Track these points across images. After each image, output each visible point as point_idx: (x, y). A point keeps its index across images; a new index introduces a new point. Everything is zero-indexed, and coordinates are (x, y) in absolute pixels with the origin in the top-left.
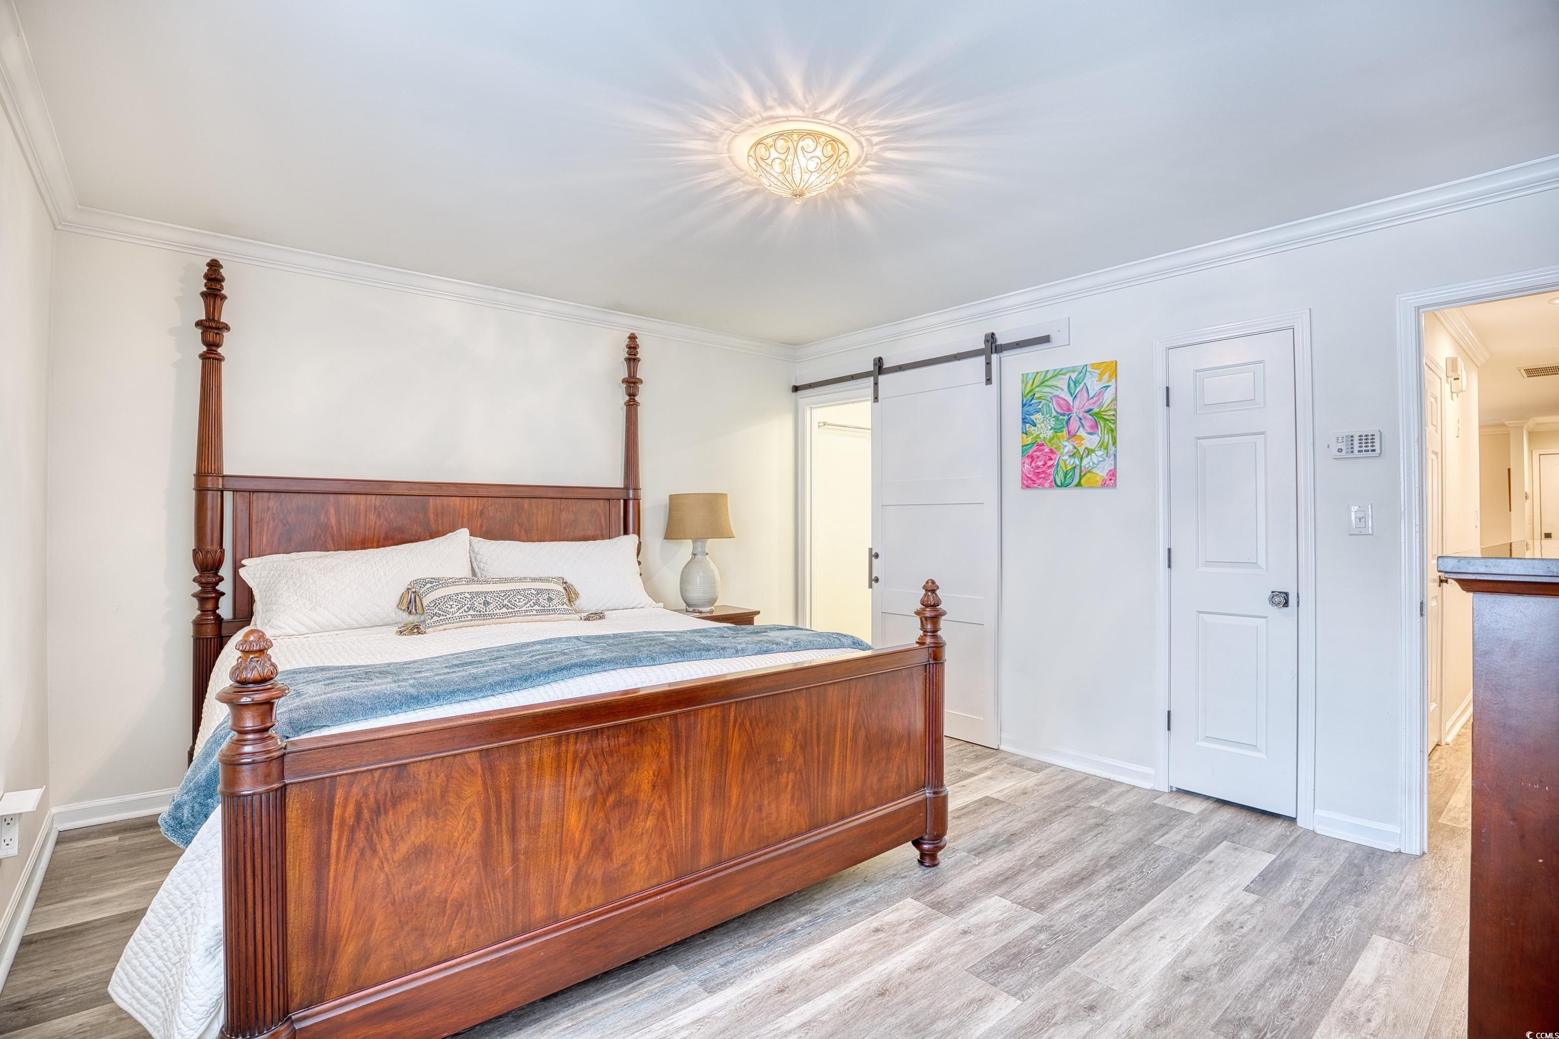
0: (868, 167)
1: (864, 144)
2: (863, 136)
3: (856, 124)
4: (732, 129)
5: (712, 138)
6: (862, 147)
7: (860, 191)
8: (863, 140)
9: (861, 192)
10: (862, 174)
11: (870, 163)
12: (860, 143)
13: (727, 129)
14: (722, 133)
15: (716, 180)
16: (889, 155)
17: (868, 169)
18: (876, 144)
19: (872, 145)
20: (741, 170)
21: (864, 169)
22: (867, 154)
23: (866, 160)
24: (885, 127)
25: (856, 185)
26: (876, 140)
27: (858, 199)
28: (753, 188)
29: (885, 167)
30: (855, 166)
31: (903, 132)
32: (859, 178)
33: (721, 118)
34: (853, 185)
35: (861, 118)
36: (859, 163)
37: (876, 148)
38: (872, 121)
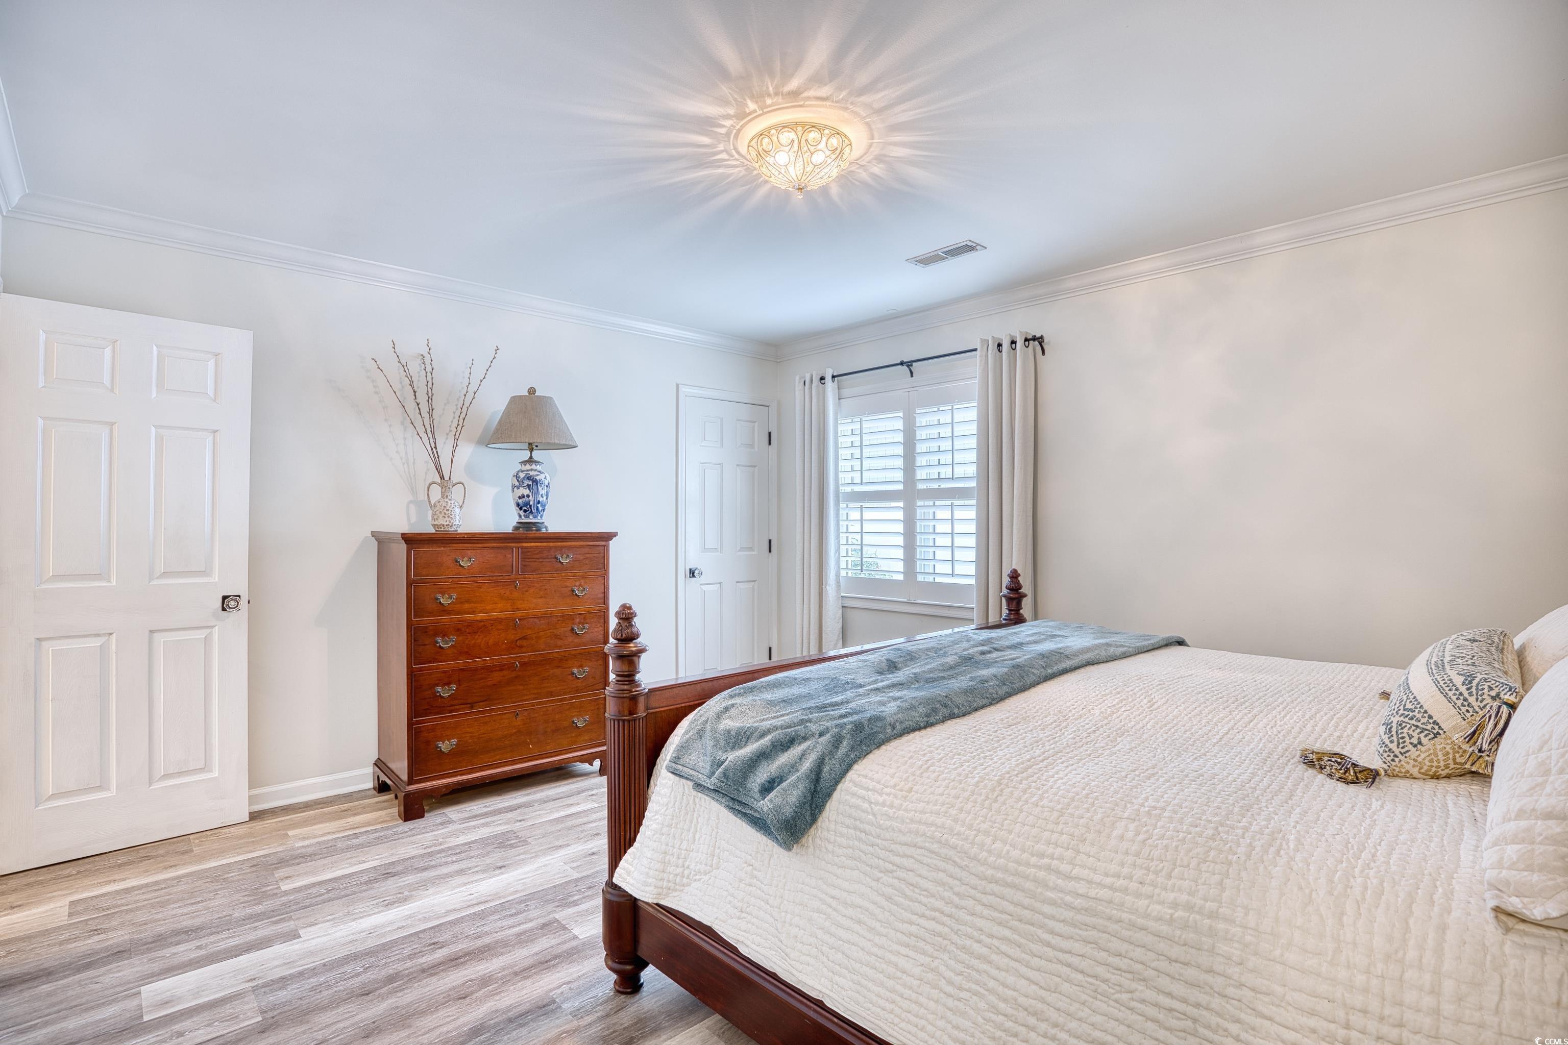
0: (724, 126)
1: (734, 152)
2: (736, 159)
3: (745, 170)
4: (858, 166)
5: (880, 159)
6: (735, 149)
7: (725, 89)
8: (737, 156)
9: (723, 87)
10: (727, 117)
11: (723, 131)
12: (738, 153)
13: (862, 166)
14: (869, 162)
15: (904, 111)
16: (706, 140)
17: (723, 123)
18: (722, 151)
19: (725, 151)
20: (867, 124)
21: (728, 123)
22: (729, 141)
23: (728, 134)
24: (719, 167)
25: (731, 99)
26: (724, 156)
27: (723, 73)
28: (863, 99)
29: (706, 124)
30: (738, 127)
31: (701, 161)
32: (731, 111)
33: (864, 175)
34: (735, 100)
35: (741, 174)
36: (735, 131)
37: (721, 147)
38: (731, 172)
